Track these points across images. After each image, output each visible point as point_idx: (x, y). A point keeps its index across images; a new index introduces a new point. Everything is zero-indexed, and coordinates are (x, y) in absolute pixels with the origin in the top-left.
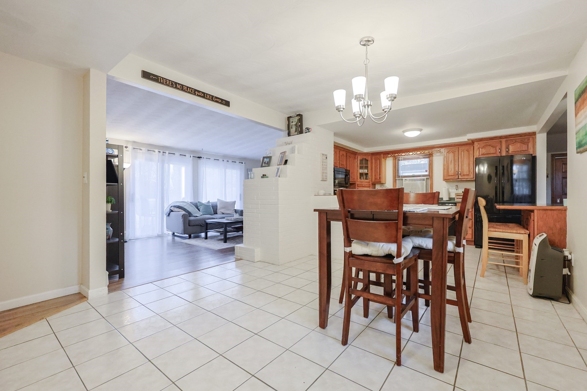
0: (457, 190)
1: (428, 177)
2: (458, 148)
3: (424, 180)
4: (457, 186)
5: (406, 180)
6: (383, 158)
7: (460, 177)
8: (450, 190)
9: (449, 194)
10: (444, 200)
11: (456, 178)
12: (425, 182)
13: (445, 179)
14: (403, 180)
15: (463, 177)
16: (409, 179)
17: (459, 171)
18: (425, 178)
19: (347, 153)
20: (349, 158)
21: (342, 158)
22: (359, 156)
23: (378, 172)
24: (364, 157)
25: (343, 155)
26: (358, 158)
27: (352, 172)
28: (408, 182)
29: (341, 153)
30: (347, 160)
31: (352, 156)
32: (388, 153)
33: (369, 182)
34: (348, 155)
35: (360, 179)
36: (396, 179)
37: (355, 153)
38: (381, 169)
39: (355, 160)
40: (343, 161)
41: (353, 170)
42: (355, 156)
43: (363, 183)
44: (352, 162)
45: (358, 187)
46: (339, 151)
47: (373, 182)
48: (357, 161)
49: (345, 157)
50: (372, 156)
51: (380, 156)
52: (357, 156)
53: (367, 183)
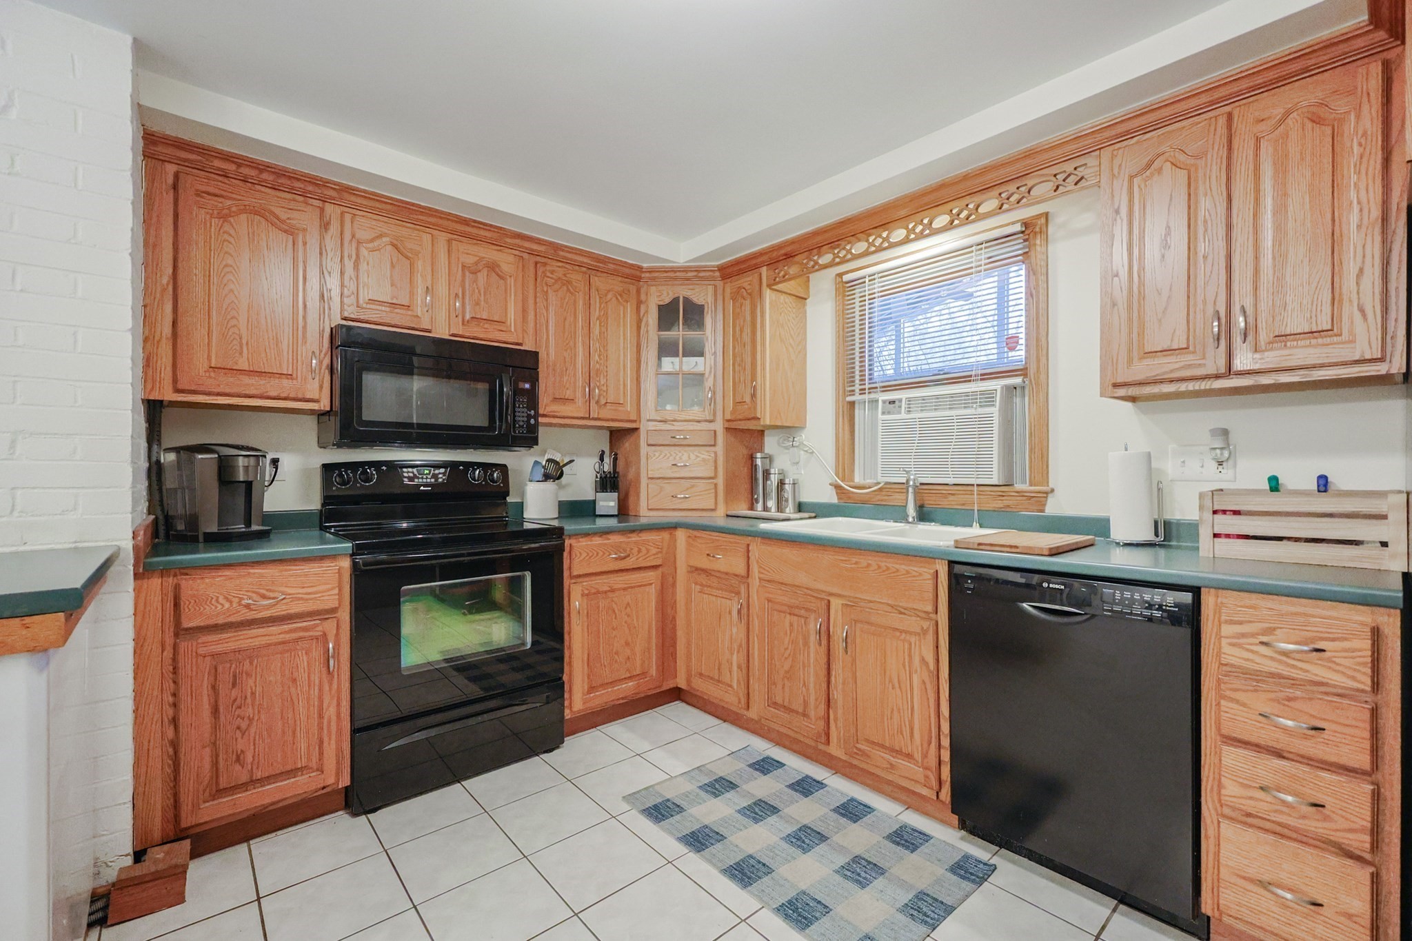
0: (1220, 463)
1: (1017, 381)
2: (1230, 116)
3: (988, 399)
4: (1225, 433)
5: (892, 402)
6: (769, 286)
7: (1243, 360)
8: (1169, 467)
9: (1158, 492)
10: (1119, 532)
11: (1211, 370)
12: (995, 411)
13: (1115, 385)
14: (880, 403)
15: (1271, 358)
16: (909, 400)
17: (1236, 309)
18: (997, 385)
19: (536, 263)
20: (565, 288)
21: (475, 281)
22: (653, 289)
23: (748, 366)
24: (683, 292)
25: (493, 267)
26: (647, 299)
27: (598, 366)
28: (903, 415)
29: (470, 253)
30: (531, 301)
31: (597, 281)
32: (788, 249)
33: (711, 421)
34: (548, 274)
35: (659, 406)
36: (852, 404)
37: (627, 271)
38: (759, 348)
39: (630, 307)
40: (482, 298)
41: (599, 356)
42: (633, 289)
43: (677, 426)
44: (596, 313)
45: (649, 445)
46: (449, 241)
47: (728, 421)
48: (647, 312)
49: (511, 281)
50: (720, 284)
51: (756, 275)
52: (643, 291)
53: (699, 428)
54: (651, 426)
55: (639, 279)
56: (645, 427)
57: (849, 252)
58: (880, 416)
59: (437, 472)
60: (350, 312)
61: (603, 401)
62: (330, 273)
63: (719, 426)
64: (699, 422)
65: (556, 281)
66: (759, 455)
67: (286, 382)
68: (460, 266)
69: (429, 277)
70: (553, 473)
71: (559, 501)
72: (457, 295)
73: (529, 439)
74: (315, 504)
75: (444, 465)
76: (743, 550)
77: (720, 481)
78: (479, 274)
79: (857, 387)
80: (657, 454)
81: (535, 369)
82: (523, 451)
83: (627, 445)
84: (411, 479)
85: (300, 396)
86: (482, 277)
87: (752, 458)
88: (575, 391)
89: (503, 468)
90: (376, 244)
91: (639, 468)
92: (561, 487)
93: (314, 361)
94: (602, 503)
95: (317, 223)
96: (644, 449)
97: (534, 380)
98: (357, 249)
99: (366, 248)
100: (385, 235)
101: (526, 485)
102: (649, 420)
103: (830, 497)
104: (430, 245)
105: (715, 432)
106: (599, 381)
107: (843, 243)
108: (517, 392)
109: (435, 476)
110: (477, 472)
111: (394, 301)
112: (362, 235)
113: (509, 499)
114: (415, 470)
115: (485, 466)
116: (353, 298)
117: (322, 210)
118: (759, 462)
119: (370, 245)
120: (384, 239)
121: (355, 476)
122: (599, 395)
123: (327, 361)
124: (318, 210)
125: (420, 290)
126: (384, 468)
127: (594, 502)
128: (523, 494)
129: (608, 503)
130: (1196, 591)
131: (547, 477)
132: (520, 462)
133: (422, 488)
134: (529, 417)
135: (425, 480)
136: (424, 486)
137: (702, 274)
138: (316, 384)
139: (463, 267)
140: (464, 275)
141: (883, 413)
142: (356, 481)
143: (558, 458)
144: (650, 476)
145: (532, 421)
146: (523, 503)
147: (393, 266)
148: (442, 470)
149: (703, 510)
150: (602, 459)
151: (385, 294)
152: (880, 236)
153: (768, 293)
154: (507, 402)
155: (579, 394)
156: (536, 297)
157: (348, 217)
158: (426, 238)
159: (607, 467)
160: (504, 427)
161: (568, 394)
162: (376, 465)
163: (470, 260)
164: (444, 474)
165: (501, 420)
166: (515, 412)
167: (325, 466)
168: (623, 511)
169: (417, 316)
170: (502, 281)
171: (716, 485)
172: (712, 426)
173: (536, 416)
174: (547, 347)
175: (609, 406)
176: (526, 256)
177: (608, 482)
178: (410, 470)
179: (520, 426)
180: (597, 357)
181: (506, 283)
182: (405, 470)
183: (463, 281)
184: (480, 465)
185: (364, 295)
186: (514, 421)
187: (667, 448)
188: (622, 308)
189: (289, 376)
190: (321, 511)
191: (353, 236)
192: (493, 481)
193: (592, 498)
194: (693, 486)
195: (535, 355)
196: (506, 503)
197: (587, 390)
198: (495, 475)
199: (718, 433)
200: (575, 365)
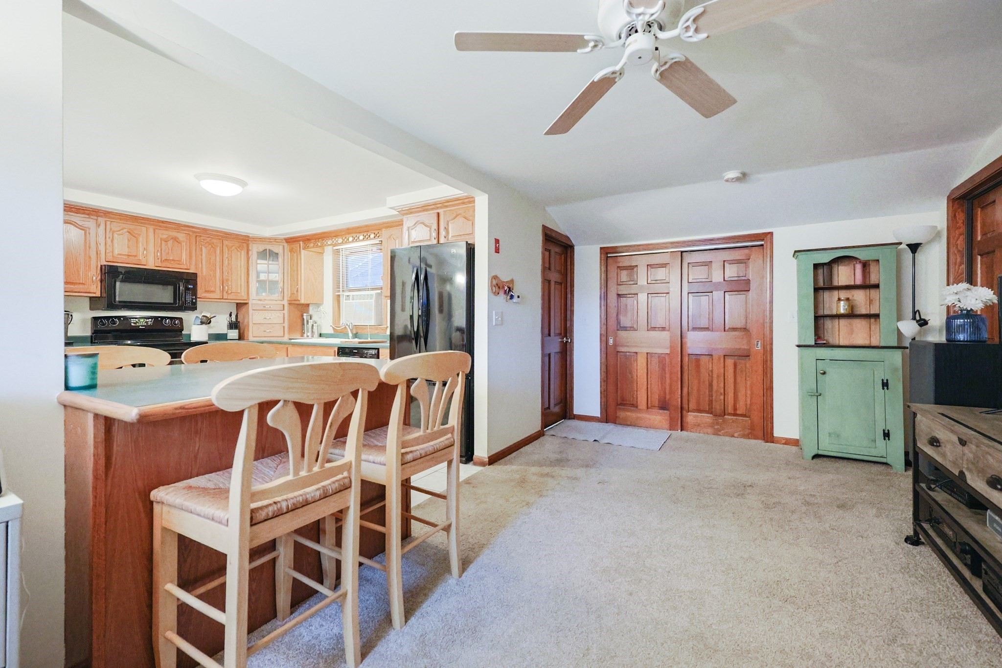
1: (379, 291)
5: (348, 296)
6: (303, 249)
12: (373, 301)
14: (344, 296)
16: (353, 295)
18: (374, 294)
19: (196, 236)
20: (210, 246)
21: (167, 245)
22: (254, 245)
23: (296, 279)
24: (268, 247)
25: (175, 239)
26: (252, 249)
27: (227, 277)
28: (351, 301)
29: (164, 234)
30: (194, 252)
31: (226, 243)
32: (308, 238)
33: (281, 301)
34: (202, 241)
35: (257, 294)
36: (339, 296)
37: (242, 238)
38: (299, 273)
39: (243, 253)
40: (170, 251)
41: (228, 273)
42: (245, 245)
43: (266, 302)
44: (226, 255)
45: (253, 310)
46: (154, 230)
47: (289, 301)
48: (252, 254)
49: (184, 244)
50: (286, 245)
51: (299, 245)
52: (250, 245)
53: (276, 303)
54: (254, 302)
55: (248, 240)
56: (250, 302)
57: (327, 243)
58: (344, 301)
59: (147, 320)
60: (110, 258)
61: (230, 292)
62: (100, 244)
63: (286, 303)
64: (276, 300)
65: (206, 243)
66: (305, 314)
67: (81, 286)
68: (160, 239)
69: (145, 244)
70: (206, 321)
71: (209, 334)
72: (158, 251)
73: (193, 307)
74: (88, 333)
75: (151, 318)
76: (285, 350)
77: (286, 325)
78: (168, 242)
79: (341, 289)
80: (257, 314)
81: (196, 280)
82: (190, 312)
83: (244, 310)
84: (134, 323)
85: (88, 291)
86: (170, 243)
87: (302, 316)
88: (215, 288)
89: (181, 319)
90: (121, 232)
91: (249, 319)
92: (209, 328)
93: (94, 278)
94: (230, 334)
95: (95, 225)
96: (251, 311)
97: (195, 285)
98: (113, 234)
99: (117, 234)
100: (125, 228)
101: (191, 326)
102: (253, 300)
103: (331, 331)
104: (145, 231)
105: (284, 305)
106: (228, 283)
107: (326, 239)
108: (187, 289)
109: (147, 322)
110: (167, 321)
111: (129, 254)
112: (114, 229)
113: (183, 332)
114: (137, 320)
115: (171, 318)
116: (111, 254)
117: (97, 220)
118: (305, 317)
119: (118, 233)
120: (124, 230)
121: (108, 322)
122: (228, 289)
123: (99, 277)
124: (95, 221)
125: (141, 249)
126: (122, 319)
127: (227, 334)
128: (190, 330)
129: (233, 334)
130: (378, 349)
131: (202, 323)
132: (189, 318)
133: (140, 327)
134: (193, 299)
135: (142, 323)
136: (142, 326)
137: (277, 241)
138: (95, 286)
139: (161, 239)
140: (161, 242)
141: (345, 300)
142: (109, 324)
143: (208, 315)
144: (253, 323)
145: (194, 301)
146: (190, 334)
147: (129, 240)
148: (150, 320)
149: (278, 337)
150: (231, 315)
151: (126, 251)
152: (335, 239)
153: (303, 252)
154: (182, 293)
155: (218, 289)
156: (196, 249)
157: (108, 223)
158: (144, 229)
159: (234, 319)
160: (181, 302)
161: (212, 289)
162: (119, 318)
163: (165, 236)
164: (151, 321)
165: (179, 300)
166: (186, 297)
167: (94, 318)
168: (241, 337)
169: (140, 260)
170: (179, 244)
171: (284, 327)
172: (283, 303)
173: (196, 299)
174: (202, 270)
175: (233, 294)
176: (191, 233)
177: (233, 325)
178: (134, 319)
179: (188, 303)
180: (226, 274)
181: (181, 245)
182: (132, 319)
183: (161, 243)
184: (168, 318)
185: (116, 252)
186: (185, 300)
187: (261, 311)
188: (239, 253)
189: (83, 284)
190: (92, 336)
191: (111, 229)
192: (175, 324)
193: (226, 332)
194: (273, 327)
195: (195, 275)
196: (181, 334)
197: (222, 287)
198: (176, 322)
199: (285, 306)
200: (215, 277)
